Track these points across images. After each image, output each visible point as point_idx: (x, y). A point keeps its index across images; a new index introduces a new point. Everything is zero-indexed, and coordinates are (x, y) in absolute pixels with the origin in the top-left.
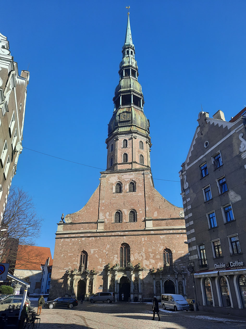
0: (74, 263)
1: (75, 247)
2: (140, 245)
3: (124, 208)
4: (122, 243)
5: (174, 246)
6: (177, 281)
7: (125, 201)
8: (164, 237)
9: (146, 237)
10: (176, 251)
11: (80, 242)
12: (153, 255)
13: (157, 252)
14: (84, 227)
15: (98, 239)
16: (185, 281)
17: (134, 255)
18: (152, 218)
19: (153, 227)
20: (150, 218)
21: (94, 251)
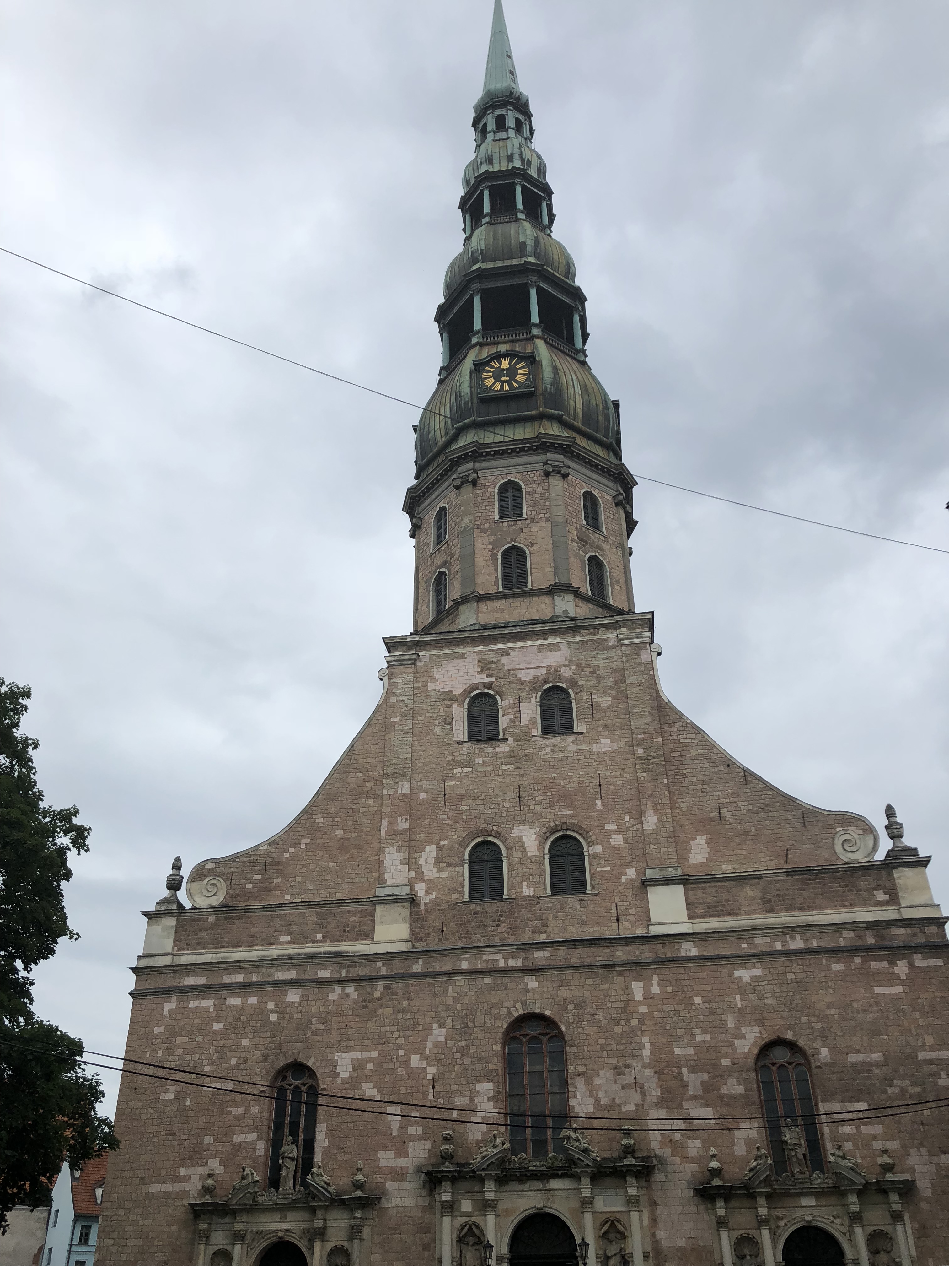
0: (238, 1138)
1: (245, 1042)
2: (623, 1022)
3: (523, 822)
4: (516, 1014)
5: (819, 1025)
6: (858, 1230)
7: (525, 781)
8: (758, 972)
9: (655, 977)
10: (833, 1049)
11: (273, 1012)
12: (705, 1076)
13: (725, 1062)
14: (295, 929)
15: (377, 994)
16: (909, 1231)
17: (589, 1082)
18: (679, 872)
19: (689, 918)
20: (671, 872)
21: (359, 1066)
